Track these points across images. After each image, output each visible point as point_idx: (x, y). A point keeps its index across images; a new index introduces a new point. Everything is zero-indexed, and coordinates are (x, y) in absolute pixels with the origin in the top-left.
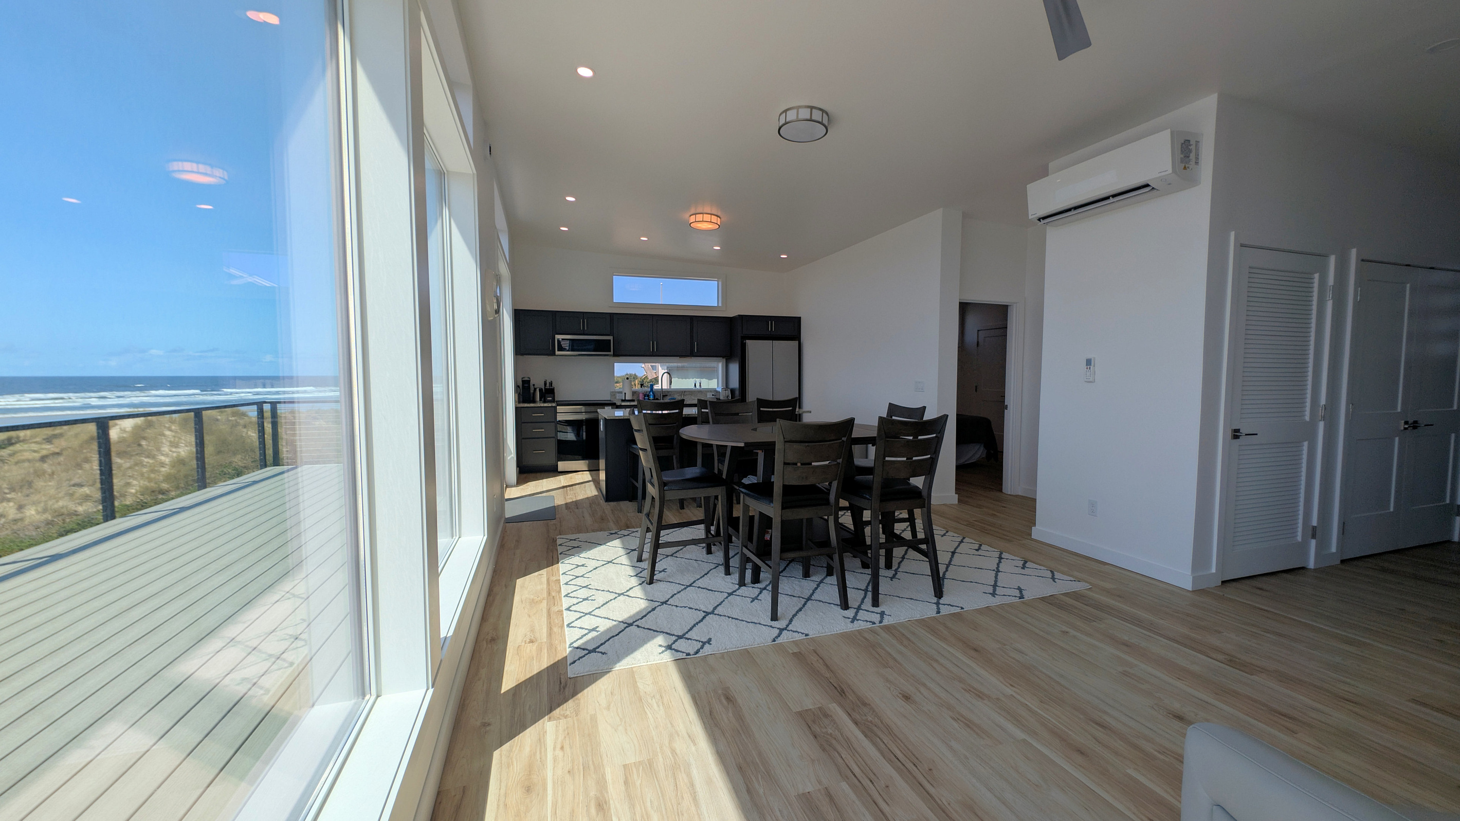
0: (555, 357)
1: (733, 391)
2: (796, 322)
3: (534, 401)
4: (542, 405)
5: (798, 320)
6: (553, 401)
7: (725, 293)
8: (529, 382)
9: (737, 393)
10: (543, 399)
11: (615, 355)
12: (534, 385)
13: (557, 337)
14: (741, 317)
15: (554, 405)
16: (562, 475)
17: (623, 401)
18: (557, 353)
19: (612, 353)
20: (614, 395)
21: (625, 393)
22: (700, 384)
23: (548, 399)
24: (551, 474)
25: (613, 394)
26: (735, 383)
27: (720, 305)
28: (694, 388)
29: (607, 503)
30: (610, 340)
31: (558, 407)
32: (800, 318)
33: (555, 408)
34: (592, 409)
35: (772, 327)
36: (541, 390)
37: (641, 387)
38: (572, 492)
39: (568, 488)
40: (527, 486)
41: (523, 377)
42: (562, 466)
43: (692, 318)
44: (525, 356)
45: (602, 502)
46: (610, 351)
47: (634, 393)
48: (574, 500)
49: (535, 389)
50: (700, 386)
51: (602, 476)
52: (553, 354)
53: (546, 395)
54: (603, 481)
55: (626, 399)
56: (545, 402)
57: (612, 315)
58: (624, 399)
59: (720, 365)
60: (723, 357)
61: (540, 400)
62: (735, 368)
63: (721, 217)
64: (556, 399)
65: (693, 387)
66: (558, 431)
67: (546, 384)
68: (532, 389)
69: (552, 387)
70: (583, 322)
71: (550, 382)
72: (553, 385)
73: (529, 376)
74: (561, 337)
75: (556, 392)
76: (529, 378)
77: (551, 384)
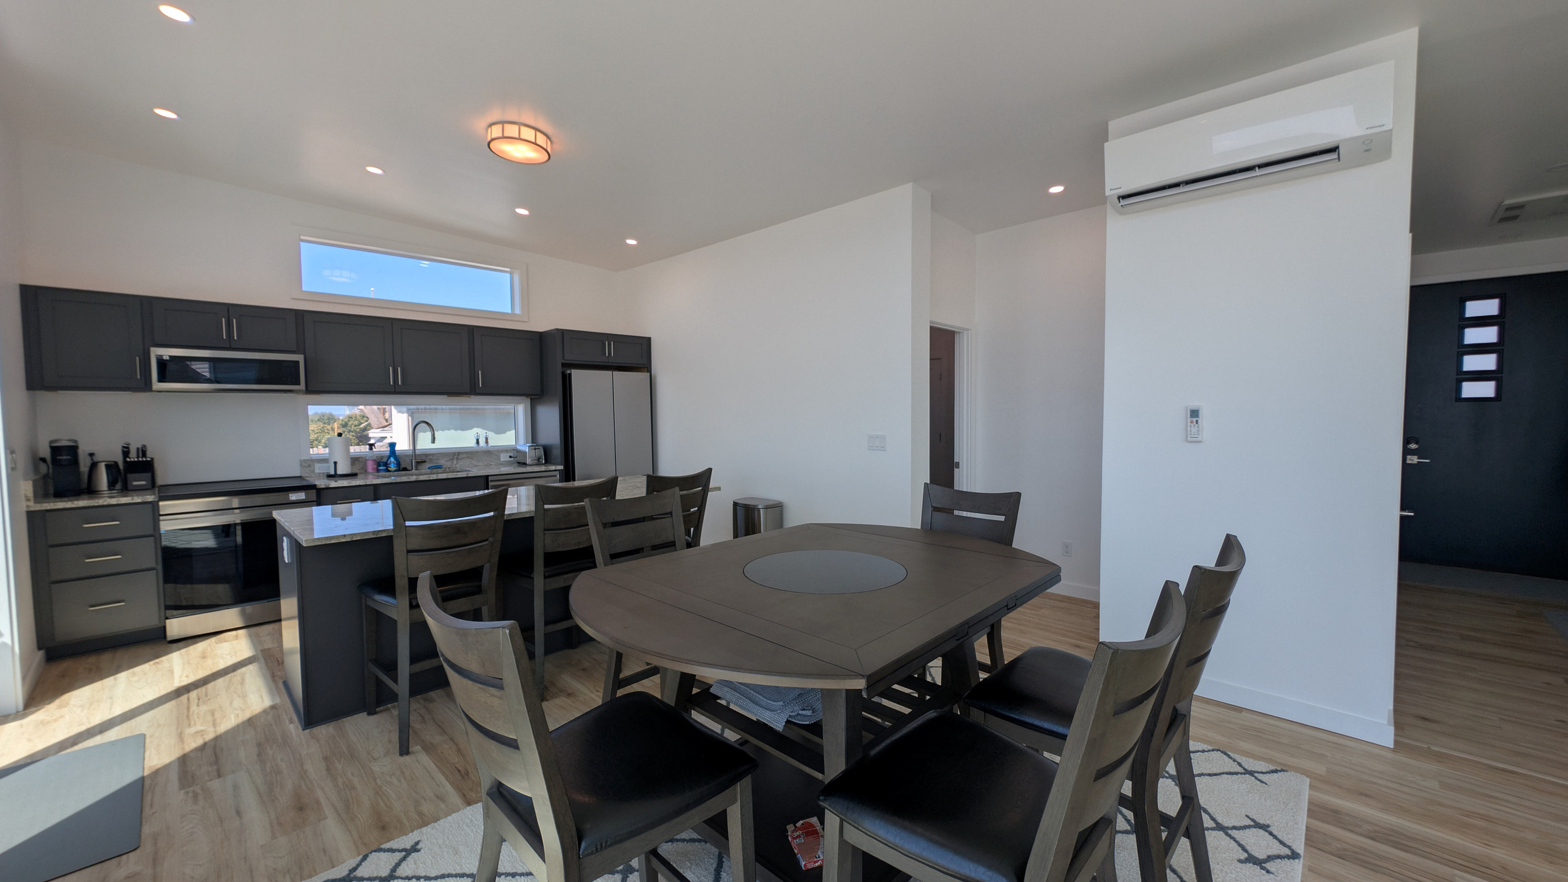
0: (153, 393)
1: (547, 450)
2: (643, 344)
3: (91, 491)
4: (117, 500)
5: (645, 342)
6: (153, 485)
7: (526, 293)
8: (73, 450)
9: (557, 453)
10: (119, 488)
11: (308, 391)
12: (91, 455)
13: (156, 352)
14: (562, 333)
15: (150, 498)
16: (179, 649)
17: (329, 476)
18: (157, 385)
19: (302, 386)
20: (309, 466)
21: (335, 463)
22: (487, 439)
23: (135, 483)
24: (147, 650)
25: (309, 463)
26: (551, 437)
27: (517, 311)
29: (307, 731)
30: (298, 362)
31: (161, 503)
32: (649, 340)
33: (154, 506)
35: (610, 350)
36: (112, 467)
37: (370, 449)
38: (204, 708)
39: (193, 694)
40: (60, 707)
41: (53, 438)
42: (177, 626)
43: (471, 330)
44: (60, 392)
45: (294, 728)
46: (298, 383)
47: (354, 461)
48: (210, 736)
49: (94, 466)
50: (487, 442)
51: (291, 635)
52: (146, 386)
53: (130, 476)
54: (292, 652)
55: (339, 472)
56: (126, 490)
57: (299, 315)
58: (332, 472)
59: (520, 409)
60: (526, 395)
61: (112, 485)
62: (550, 416)
63: (553, 139)
64: (160, 481)
65: (473, 445)
67: (126, 452)
68: (84, 467)
69: (144, 459)
70: (229, 324)
71: (138, 449)
72: (150, 454)
73: (75, 439)
74: (167, 353)
75: (157, 466)
76: (75, 441)
77: (143, 451)
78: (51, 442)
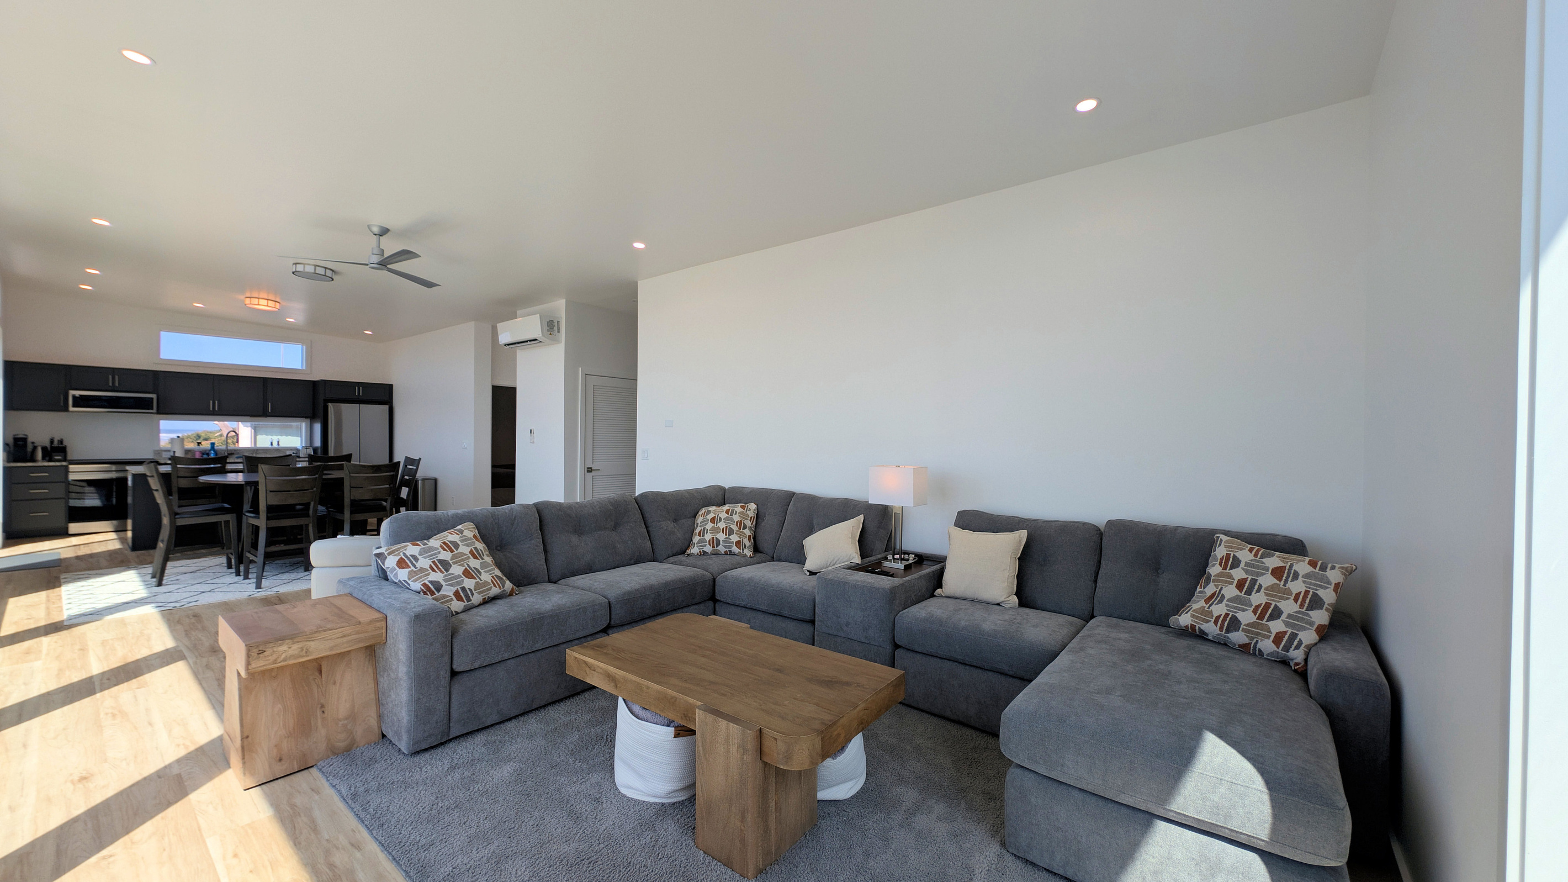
0: (69, 413)
1: (315, 450)
2: (389, 388)
3: (33, 459)
4: (46, 464)
5: (390, 387)
6: (65, 460)
7: (310, 357)
8: (24, 440)
9: (319, 451)
10: (47, 458)
11: (158, 412)
12: (33, 443)
13: (72, 392)
14: (326, 382)
15: (64, 464)
16: (74, 536)
18: (71, 409)
19: (155, 410)
20: (159, 453)
21: (174, 451)
22: (278, 442)
23: (56, 458)
24: (58, 537)
25: (157, 452)
26: (318, 443)
27: (304, 368)
28: (270, 447)
30: (152, 398)
31: (70, 466)
32: (391, 386)
33: (66, 467)
34: (120, 467)
35: (359, 392)
36: (44, 449)
37: (199, 445)
41: (16, 433)
42: (74, 527)
43: (265, 380)
44: (21, 411)
45: (127, 552)
46: (152, 409)
47: (187, 451)
49: (35, 448)
50: (278, 444)
51: (129, 534)
52: (65, 409)
53: (53, 454)
54: (128, 537)
56: (50, 460)
57: (156, 374)
59: (304, 424)
60: (306, 417)
61: (43, 458)
62: (318, 427)
63: (280, 302)
64: (69, 457)
65: (268, 445)
66: (69, 492)
67: (52, 441)
68: (30, 448)
69: (62, 446)
70: (113, 378)
71: (58, 441)
72: (65, 443)
73: (26, 434)
74: (78, 393)
75: (68, 450)
76: (26, 435)
77: (61, 442)
78: (14, 435)
